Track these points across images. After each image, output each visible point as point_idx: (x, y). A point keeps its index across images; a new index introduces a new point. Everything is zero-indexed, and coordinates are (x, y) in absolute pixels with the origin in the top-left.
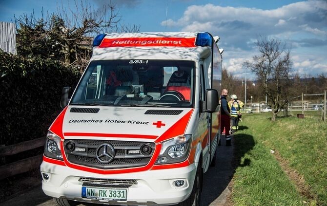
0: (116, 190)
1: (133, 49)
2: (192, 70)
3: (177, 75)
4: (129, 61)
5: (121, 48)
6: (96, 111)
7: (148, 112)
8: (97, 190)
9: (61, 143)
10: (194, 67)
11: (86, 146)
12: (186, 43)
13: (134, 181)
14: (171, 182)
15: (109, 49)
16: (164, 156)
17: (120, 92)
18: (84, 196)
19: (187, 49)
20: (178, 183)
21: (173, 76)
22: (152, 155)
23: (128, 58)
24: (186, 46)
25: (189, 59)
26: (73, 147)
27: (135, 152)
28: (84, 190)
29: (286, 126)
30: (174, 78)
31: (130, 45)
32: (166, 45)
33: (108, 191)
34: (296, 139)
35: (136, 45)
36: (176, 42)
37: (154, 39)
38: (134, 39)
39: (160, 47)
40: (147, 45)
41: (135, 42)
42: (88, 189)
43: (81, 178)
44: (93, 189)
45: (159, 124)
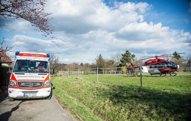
0: (34, 94)
1: (30, 57)
2: (47, 64)
3: (40, 64)
4: (29, 60)
5: (26, 56)
6: (24, 74)
7: (39, 74)
8: (28, 94)
9: (16, 83)
10: (48, 63)
11: (25, 83)
12: (44, 56)
13: (38, 91)
14: (47, 91)
15: (22, 56)
16: (45, 85)
17: (23, 69)
18: (24, 96)
19: (45, 58)
20: (49, 91)
21: (39, 64)
22: (43, 85)
23: (29, 59)
24: (45, 57)
25: (46, 61)
26: (21, 84)
27: (39, 84)
28: (24, 95)
29: (58, 79)
30: (39, 65)
31: (28, 56)
32: (39, 56)
33: (31, 94)
34: (62, 82)
35: (30, 56)
36: (42, 56)
37: (35, 55)
38: (29, 54)
39: (38, 57)
40: (34, 56)
41: (30, 55)
42: (26, 94)
43: (23, 92)
44: (27, 94)
45: (43, 77)
